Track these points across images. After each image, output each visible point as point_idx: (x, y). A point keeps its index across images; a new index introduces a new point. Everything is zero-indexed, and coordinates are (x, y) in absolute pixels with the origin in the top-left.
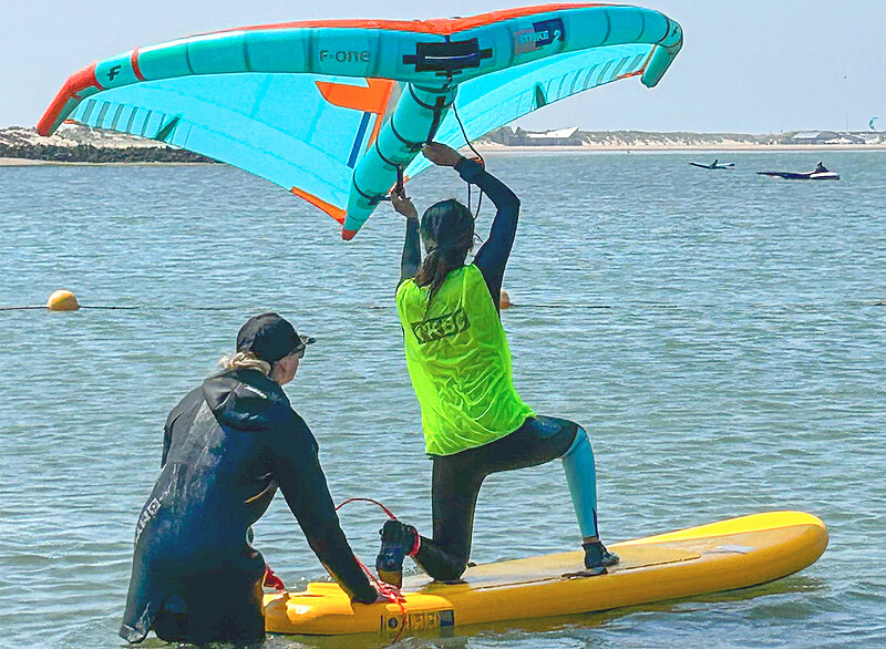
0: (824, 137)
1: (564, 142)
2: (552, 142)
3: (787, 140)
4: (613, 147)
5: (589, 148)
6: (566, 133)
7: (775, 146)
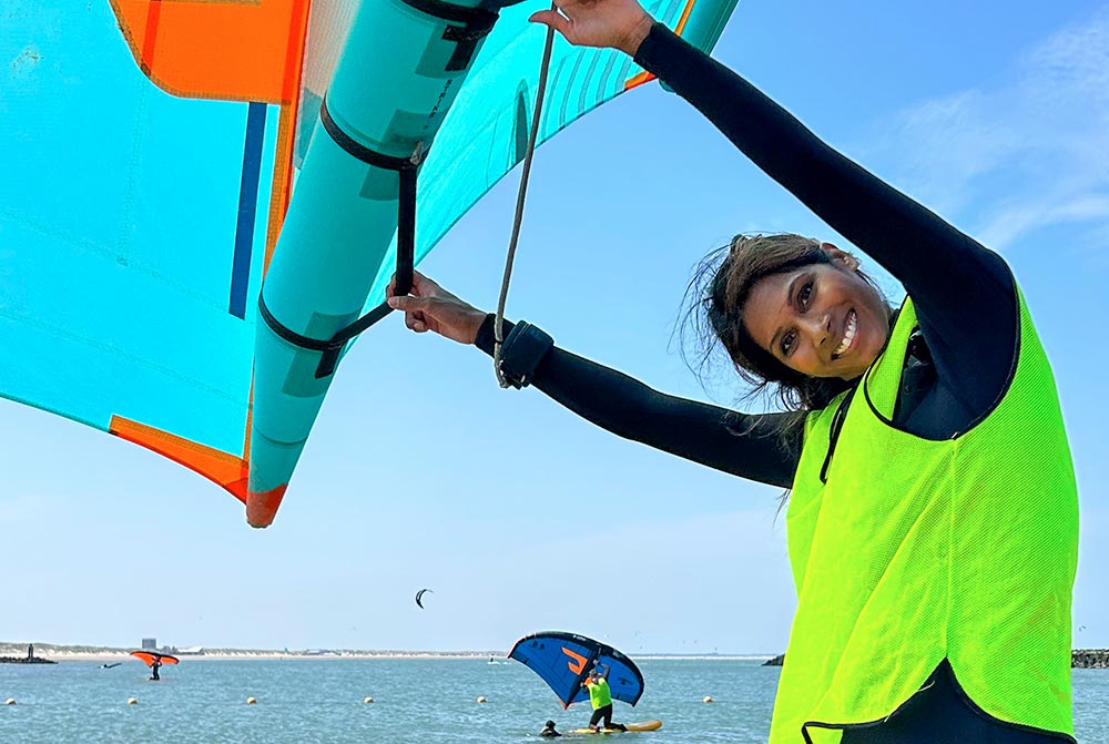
0: (322, 652)
1: (196, 654)
2: (190, 654)
3: (305, 653)
4: (218, 656)
5: (207, 656)
6: (197, 650)
7: (300, 656)
